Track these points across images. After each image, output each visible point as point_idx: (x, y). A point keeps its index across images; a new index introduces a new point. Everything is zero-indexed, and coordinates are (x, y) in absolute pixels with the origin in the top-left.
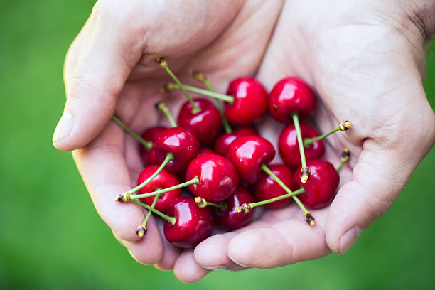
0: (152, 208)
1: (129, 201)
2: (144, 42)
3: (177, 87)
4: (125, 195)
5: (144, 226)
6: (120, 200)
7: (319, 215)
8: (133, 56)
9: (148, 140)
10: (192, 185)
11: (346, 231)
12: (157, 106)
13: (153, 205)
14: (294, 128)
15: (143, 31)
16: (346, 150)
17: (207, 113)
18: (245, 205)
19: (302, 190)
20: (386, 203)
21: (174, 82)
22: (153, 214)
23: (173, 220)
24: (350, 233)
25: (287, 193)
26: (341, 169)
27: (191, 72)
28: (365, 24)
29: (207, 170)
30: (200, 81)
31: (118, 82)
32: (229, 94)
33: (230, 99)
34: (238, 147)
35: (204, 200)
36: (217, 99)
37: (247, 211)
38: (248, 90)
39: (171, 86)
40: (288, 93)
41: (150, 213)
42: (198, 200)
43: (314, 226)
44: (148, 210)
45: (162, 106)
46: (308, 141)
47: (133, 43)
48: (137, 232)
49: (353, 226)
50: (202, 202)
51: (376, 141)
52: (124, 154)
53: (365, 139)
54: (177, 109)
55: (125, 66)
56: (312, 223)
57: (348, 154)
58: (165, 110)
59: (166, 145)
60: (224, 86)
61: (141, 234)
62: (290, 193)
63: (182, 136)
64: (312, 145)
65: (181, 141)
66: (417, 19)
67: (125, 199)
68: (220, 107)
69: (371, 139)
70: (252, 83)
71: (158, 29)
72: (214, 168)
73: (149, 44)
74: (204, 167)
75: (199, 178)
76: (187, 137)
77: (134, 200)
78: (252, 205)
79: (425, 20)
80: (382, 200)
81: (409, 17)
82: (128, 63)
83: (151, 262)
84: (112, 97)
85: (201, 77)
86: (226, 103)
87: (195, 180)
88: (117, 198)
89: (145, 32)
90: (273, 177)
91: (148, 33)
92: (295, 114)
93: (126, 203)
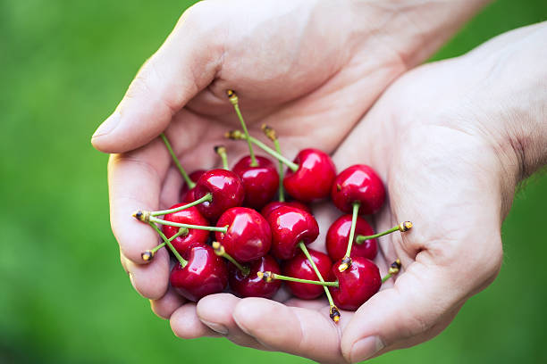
0: (168, 241)
1: (147, 222)
2: (220, 62)
3: (243, 136)
4: (145, 214)
5: (153, 251)
6: (138, 216)
7: (345, 316)
8: (204, 74)
9: (193, 180)
10: (220, 232)
11: (365, 337)
12: (216, 149)
13: (171, 239)
14: (351, 219)
15: (222, 50)
16: (398, 261)
17: (265, 171)
18: (269, 273)
19: (336, 284)
20: (418, 323)
21: (242, 131)
22: (167, 246)
23: (184, 263)
24: (369, 340)
25: (319, 280)
26: (386, 280)
27: (264, 126)
28: (461, 130)
29: (241, 222)
30: (270, 138)
31: (180, 97)
32: (295, 162)
33: (295, 167)
34: (282, 214)
35: (222, 248)
36: (281, 162)
37: (269, 279)
38: (317, 164)
39: (237, 133)
40: (357, 179)
41: (163, 244)
42: (216, 245)
43: (337, 323)
44: (163, 241)
45: (221, 151)
46: (361, 238)
47: (207, 59)
48: (142, 255)
49: (375, 334)
50: (219, 249)
51: (430, 254)
52: (162, 184)
53: (421, 250)
54: (236, 160)
55: (193, 82)
56: (336, 318)
57: (399, 266)
58: (224, 156)
59: (209, 184)
60: (294, 154)
61: (146, 257)
62: (322, 281)
63: (229, 180)
64: (364, 243)
65: (226, 185)
66: (519, 146)
67: (143, 217)
68: (282, 173)
69: (426, 249)
70: (324, 160)
71: (239, 54)
72: (249, 224)
73: (224, 66)
74: (238, 218)
75: (229, 228)
76: (234, 184)
77: (152, 222)
78: (277, 276)
79: (526, 149)
80: (415, 317)
81: (511, 140)
82: (196, 80)
83: (147, 295)
84: (168, 108)
85: (272, 134)
86: (290, 170)
87: (224, 229)
88: (135, 213)
89: (224, 52)
90: (311, 263)
91: (226, 54)
92: (357, 203)
93: (143, 222)
